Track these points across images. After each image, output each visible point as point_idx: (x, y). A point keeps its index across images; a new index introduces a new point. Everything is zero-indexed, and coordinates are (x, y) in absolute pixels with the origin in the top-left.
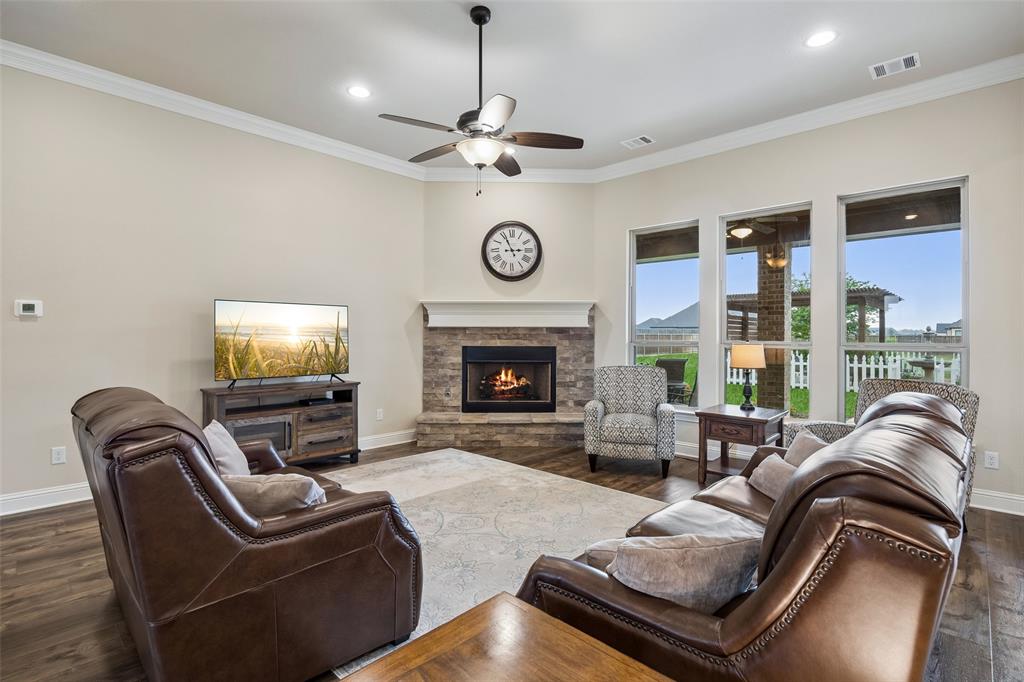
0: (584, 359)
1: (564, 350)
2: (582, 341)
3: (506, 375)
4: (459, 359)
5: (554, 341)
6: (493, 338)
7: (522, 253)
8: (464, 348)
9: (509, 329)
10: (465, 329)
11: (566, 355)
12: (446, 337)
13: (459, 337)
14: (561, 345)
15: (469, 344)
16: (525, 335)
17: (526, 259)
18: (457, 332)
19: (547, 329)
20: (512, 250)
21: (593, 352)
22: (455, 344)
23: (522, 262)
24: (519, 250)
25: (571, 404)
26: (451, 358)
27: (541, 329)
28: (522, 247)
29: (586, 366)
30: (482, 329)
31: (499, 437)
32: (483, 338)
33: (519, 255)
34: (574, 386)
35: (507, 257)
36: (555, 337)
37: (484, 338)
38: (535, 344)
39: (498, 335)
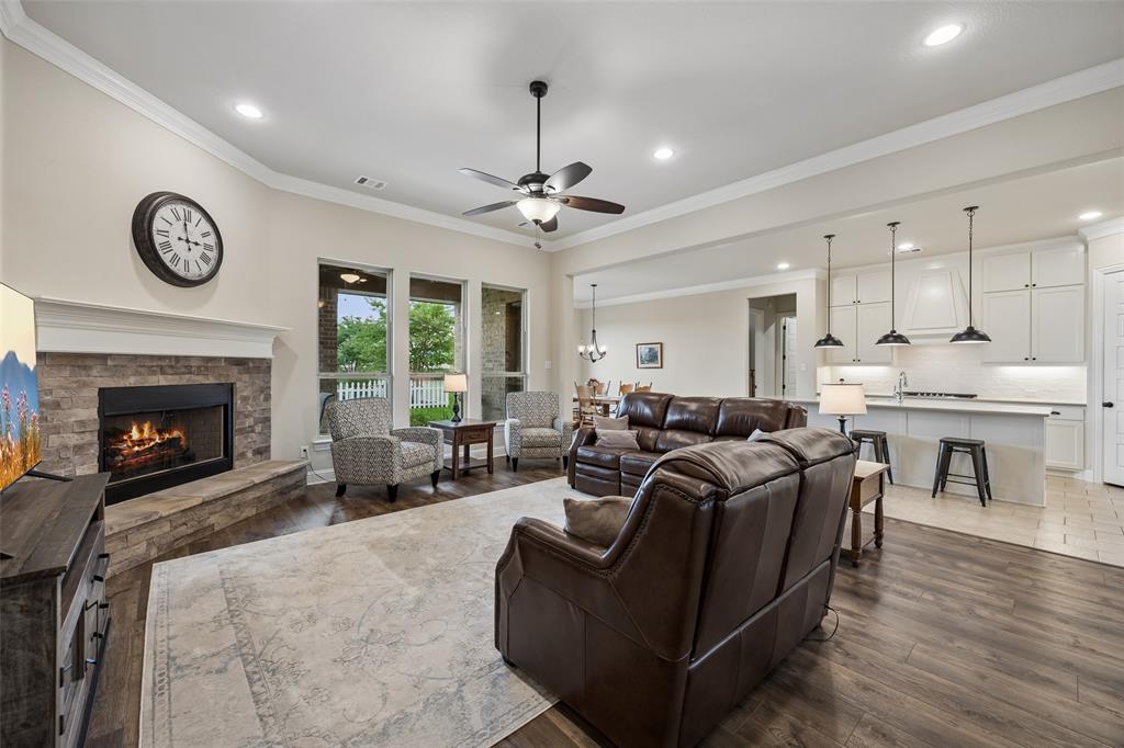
0: (262, 397)
1: (244, 387)
2: (261, 375)
3: (141, 431)
4: (92, 413)
5: (234, 375)
6: (154, 373)
7: (200, 249)
8: (102, 391)
9: (177, 358)
10: (104, 357)
11: (245, 394)
12: (67, 373)
13: (95, 372)
14: (240, 380)
15: (112, 384)
16: (199, 367)
17: (205, 258)
18: (88, 362)
19: (227, 359)
20: (188, 241)
21: (269, 388)
22: (85, 385)
23: (201, 262)
24: (196, 244)
25: (250, 454)
26: (75, 411)
27: (220, 358)
28: (201, 241)
29: (264, 406)
30: (135, 357)
31: (212, 520)
32: (136, 373)
33: (197, 251)
34: (253, 431)
35: (179, 248)
36: (235, 369)
37: (141, 374)
38: (211, 380)
39: (162, 367)
